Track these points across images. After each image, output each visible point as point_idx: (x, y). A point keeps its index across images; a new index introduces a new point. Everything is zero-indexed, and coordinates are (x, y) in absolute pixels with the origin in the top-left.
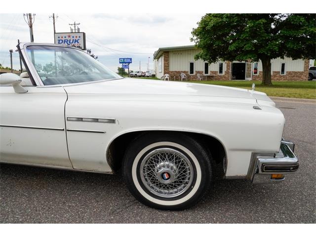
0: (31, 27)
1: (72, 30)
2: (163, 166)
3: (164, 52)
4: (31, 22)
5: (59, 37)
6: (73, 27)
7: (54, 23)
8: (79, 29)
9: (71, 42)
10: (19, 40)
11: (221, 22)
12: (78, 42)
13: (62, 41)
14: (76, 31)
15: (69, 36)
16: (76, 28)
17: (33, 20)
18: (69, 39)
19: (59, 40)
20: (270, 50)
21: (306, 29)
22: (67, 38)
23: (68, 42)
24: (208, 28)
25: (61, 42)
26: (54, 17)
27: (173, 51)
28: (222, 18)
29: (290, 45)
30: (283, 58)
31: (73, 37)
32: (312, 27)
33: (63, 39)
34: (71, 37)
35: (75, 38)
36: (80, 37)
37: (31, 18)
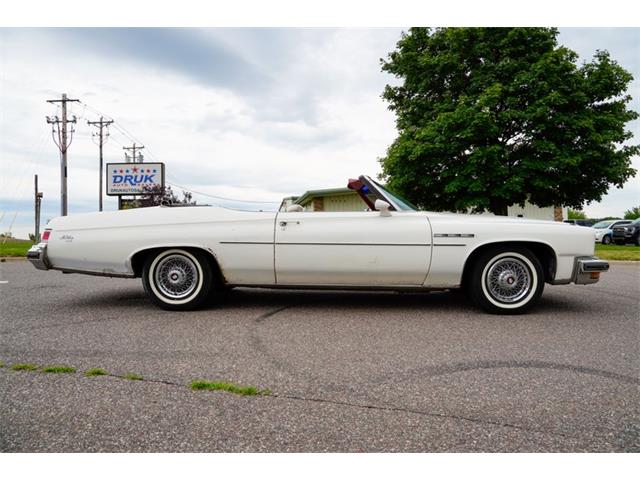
0: (64, 152)
1: (128, 157)
2: (504, 275)
3: (316, 198)
4: (64, 143)
5: (115, 172)
6: (130, 154)
7: (101, 147)
8: (141, 157)
9: (138, 179)
10: (36, 177)
11: (432, 149)
12: (151, 181)
13: (122, 178)
14: (136, 161)
15: (135, 170)
16: (137, 154)
17: (68, 141)
18: (134, 175)
19: (115, 177)
20: (507, 190)
21: (558, 160)
22: (131, 173)
23: (133, 181)
24: (411, 157)
25: (118, 179)
26: (101, 136)
27: (330, 197)
28: (433, 143)
29: (538, 183)
30: (522, 205)
31: (142, 171)
32: (567, 157)
33: (124, 174)
34: (139, 171)
35: (145, 173)
36: (154, 171)
37: (65, 137)
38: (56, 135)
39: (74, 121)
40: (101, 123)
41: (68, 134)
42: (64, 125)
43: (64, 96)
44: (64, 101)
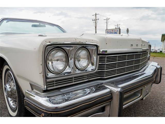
0: (96, 27)
1: (116, 28)
7: (107, 26)
16: (118, 27)
31: (114, 31)
34: (113, 31)
37: (96, 24)
38: (94, 23)
39: (98, 19)
40: (107, 19)
41: (97, 23)
42: (96, 21)
43: (96, 13)
44: (96, 15)
